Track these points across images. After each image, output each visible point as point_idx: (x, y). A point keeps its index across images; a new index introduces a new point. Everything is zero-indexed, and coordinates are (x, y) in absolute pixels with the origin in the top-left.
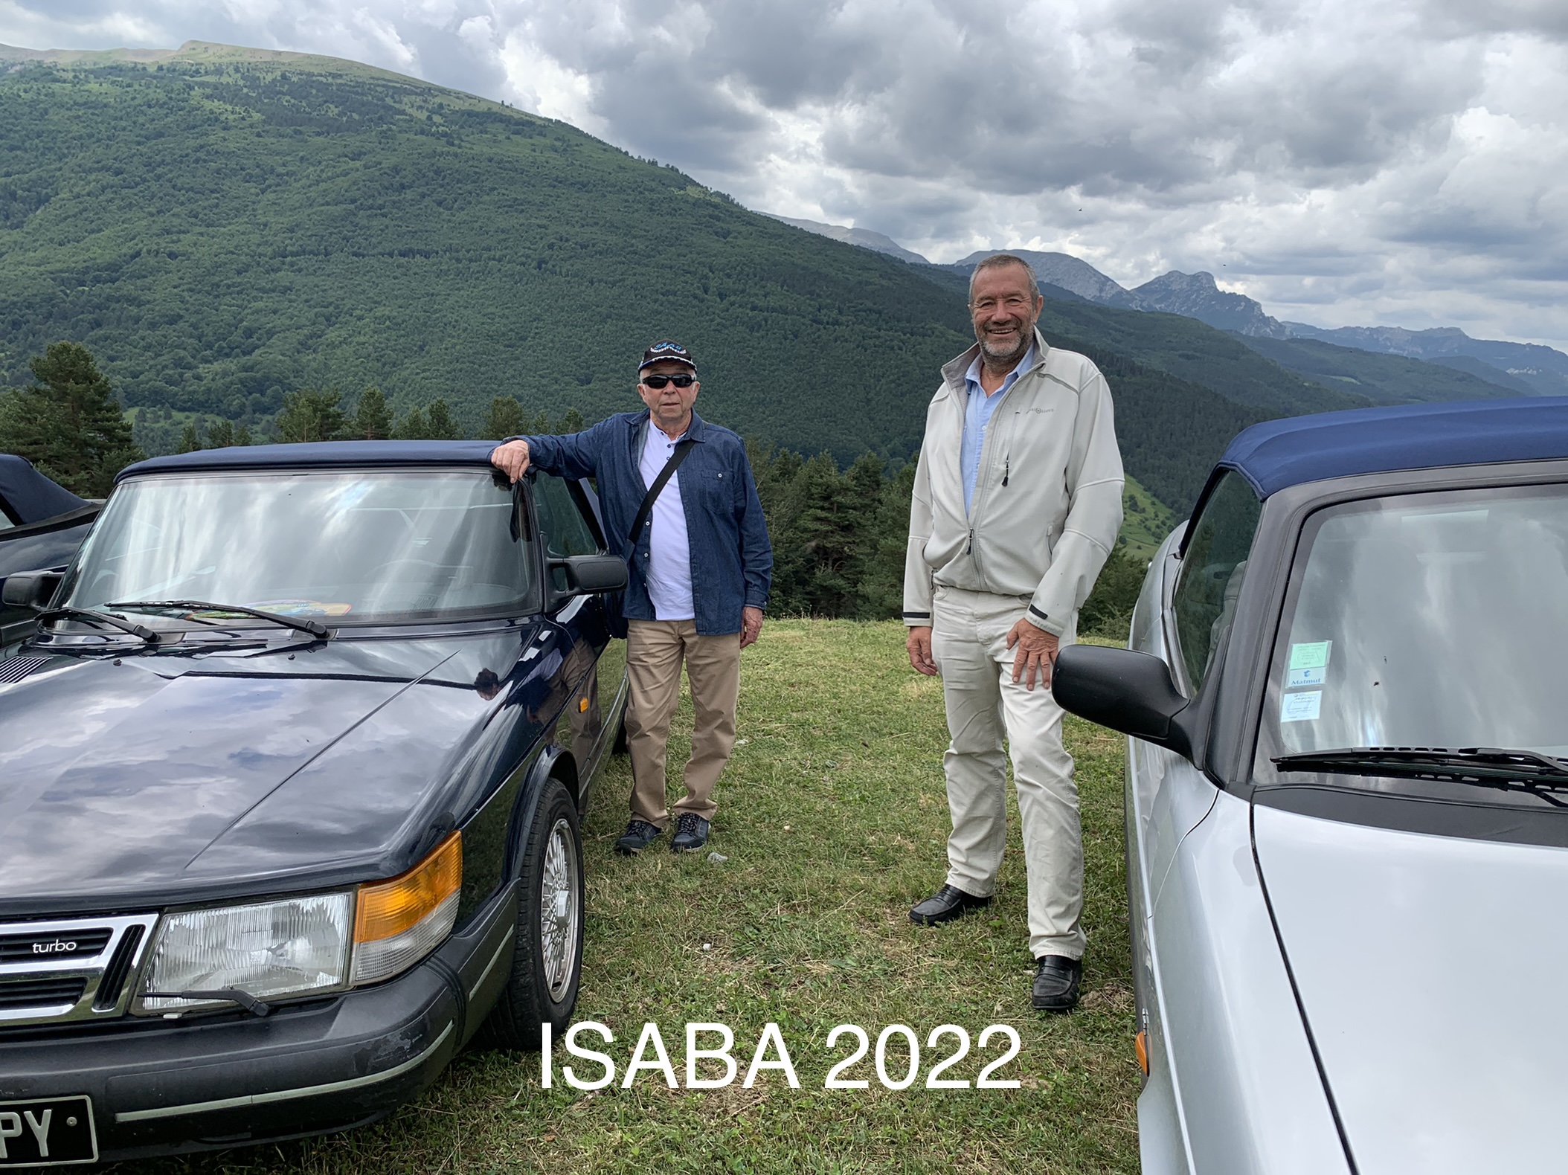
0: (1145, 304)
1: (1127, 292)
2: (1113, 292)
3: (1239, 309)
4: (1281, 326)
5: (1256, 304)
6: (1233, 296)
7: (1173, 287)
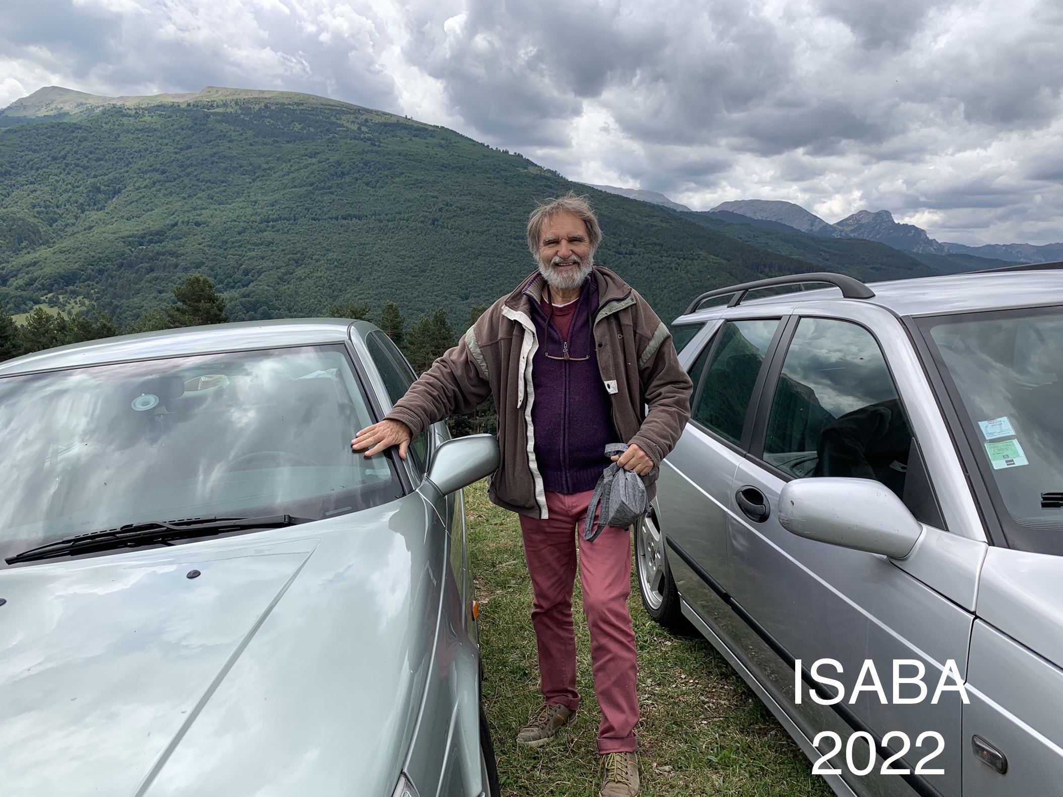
0: (843, 234)
1: (830, 225)
2: (821, 226)
3: (910, 235)
4: (941, 246)
5: (923, 231)
6: (906, 226)
7: (863, 221)
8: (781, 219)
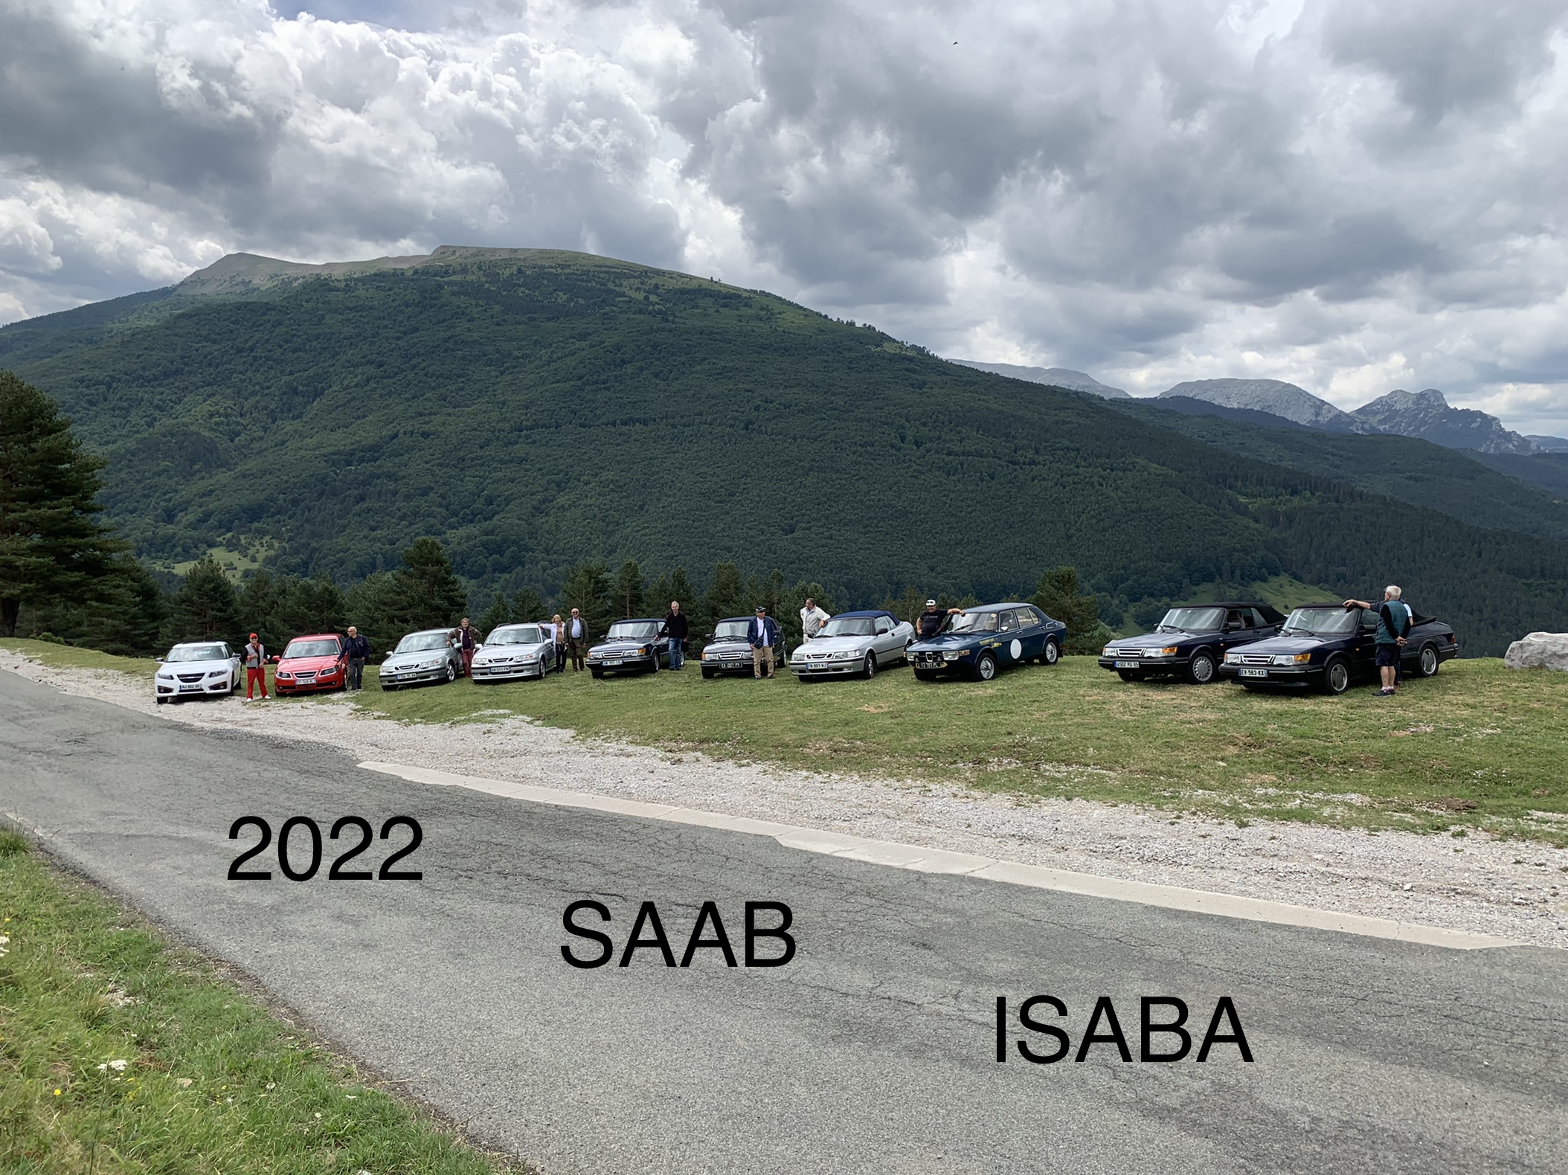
0: (1366, 426)
1: (1347, 415)
2: (1331, 415)
3: (1474, 425)
4: (1525, 442)
5: (1494, 419)
6: (1466, 412)
7: (1398, 407)
8: (1269, 406)
